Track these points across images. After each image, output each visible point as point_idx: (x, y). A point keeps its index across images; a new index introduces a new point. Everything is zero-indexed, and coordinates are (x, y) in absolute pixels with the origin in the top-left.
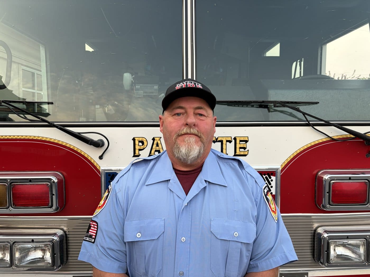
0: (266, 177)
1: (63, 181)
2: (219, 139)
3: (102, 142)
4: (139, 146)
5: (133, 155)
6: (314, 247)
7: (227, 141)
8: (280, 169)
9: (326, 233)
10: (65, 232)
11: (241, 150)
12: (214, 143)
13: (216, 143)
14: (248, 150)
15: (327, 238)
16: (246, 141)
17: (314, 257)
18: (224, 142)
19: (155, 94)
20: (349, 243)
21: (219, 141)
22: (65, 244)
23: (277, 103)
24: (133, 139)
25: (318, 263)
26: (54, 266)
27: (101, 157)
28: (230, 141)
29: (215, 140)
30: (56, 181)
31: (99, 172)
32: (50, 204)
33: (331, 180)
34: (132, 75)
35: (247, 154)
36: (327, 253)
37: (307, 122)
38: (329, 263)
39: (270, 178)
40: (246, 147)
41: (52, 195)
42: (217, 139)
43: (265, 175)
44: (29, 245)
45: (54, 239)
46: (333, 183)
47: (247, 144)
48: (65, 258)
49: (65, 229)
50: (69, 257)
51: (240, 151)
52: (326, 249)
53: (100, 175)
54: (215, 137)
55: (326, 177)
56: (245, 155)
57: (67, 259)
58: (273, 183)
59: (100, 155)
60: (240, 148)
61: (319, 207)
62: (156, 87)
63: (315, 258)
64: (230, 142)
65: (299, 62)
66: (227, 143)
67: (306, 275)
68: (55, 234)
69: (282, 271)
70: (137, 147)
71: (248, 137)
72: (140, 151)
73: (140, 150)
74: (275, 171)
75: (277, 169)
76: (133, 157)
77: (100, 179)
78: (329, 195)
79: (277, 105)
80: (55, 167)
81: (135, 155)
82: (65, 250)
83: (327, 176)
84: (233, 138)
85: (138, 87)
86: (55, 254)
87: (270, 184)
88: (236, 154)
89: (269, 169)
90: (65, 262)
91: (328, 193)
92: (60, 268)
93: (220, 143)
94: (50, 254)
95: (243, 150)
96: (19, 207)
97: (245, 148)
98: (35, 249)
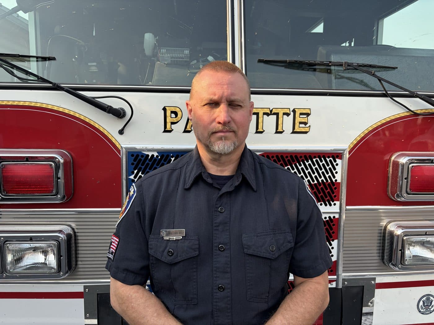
0: (330, 161)
1: (70, 161)
2: (274, 111)
3: (123, 111)
4: (171, 118)
5: (163, 130)
6: (383, 246)
7: (284, 114)
8: (348, 150)
9: (400, 228)
10: (73, 229)
11: (301, 125)
12: (268, 116)
13: (270, 116)
14: (310, 126)
15: (402, 234)
16: (308, 115)
17: (383, 259)
18: (280, 115)
19: (187, 60)
20: (428, 240)
21: (274, 114)
22: (73, 245)
23: (348, 66)
24: (163, 109)
25: (389, 266)
26: (60, 271)
27: (121, 132)
28: (288, 113)
29: (270, 113)
30: (62, 161)
31: (119, 151)
32: (54, 192)
33: (410, 164)
34: (155, 37)
35: (308, 131)
36: (401, 252)
37: (384, 92)
38: (404, 264)
39: (335, 161)
40: (307, 122)
41: (57, 179)
42: (271, 111)
43: (329, 158)
44: (26, 245)
45: (60, 237)
46: (413, 166)
47: (308, 118)
48: (73, 263)
49: (73, 225)
50: (78, 261)
51: (299, 127)
52: (400, 248)
53: (120, 155)
54: (269, 108)
55: (403, 160)
56: (306, 133)
57: (76, 265)
58: (339, 169)
59: (120, 129)
60: (301, 123)
61: (393, 198)
62: (187, 52)
63: (385, 260)
64: (288, 115)
65: (348, 43)
66: (284, 116)
67: (373, 281)
68: (60, 231)
69: (345, 276)
70: (169, 120)
71: (310, 109)
72: (172, 125)
73: (173, 123)
74: (342, 153)
75: (344, 150)
76: (164, 132)
77: (119, 160)
78: (407, 182)
79: (349, 67)
80: (59, 143)
81: (166, 129)
82: (73, 252)
83: (405, 158)
84: (291, 110)
85: (163, 51)
86: (61, 256)
87: (335, 169)
88: (295, 130)
89: (334, 150)
90: (74, 267)
91: (405, 179)
92: (67, 275)
93: (275, 116)
94: (54, 256)
95: (303, 125)
96: (12, 194)
97: (305, 123)
98: (35, 249)
